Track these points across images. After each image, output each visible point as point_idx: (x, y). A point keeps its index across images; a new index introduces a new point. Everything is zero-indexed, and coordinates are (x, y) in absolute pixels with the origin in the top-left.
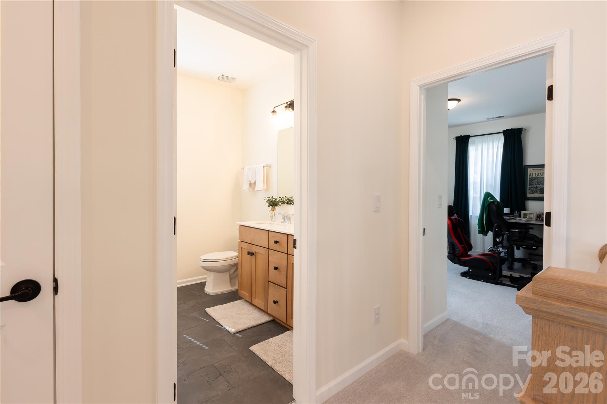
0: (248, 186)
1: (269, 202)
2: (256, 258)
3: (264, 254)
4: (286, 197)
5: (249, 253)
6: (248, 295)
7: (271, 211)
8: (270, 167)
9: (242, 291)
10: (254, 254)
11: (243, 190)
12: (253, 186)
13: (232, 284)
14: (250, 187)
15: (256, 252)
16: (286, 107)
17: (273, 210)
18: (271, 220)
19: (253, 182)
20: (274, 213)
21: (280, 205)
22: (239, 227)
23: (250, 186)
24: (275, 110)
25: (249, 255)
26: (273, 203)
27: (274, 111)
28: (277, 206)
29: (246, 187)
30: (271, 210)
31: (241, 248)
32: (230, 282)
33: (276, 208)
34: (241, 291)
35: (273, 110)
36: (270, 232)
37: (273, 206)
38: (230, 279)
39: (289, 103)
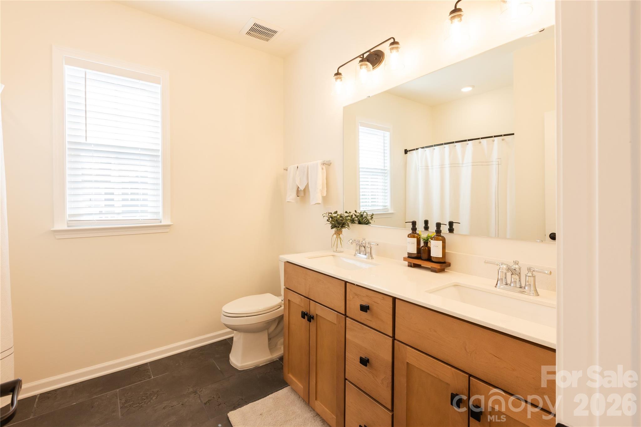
0: (294, 194)
1: (332, 221)
2: (317, 326)
3: (336, 324)
4: (356, 211)
5: (304, 315)
6: (302, 387)
7: (335, 236)
8: (329, 165)
9: (291, 376)
10: (313, 318)
11: (287, 201)
12: (302, 194)
13: (272, 347)
14: (298, 196)
15: (317, 314)
16: (361, 61)
17: (338, 233)
18: (335, 250)
19: (302, 188)
20: (340, 238)
21: (348, 226)
22: (285, 265)
23: (297, 194)
24: (339, 72)
25: (304, 318)
26: (339, 224)
27: (338, 74)
28: (344, 227)
29: (291, 196)
30: (335, 233)
31: (289, 300)
32: (269, 344)
33: (344, 230)
34: (288, 373)
35: (337, 72)
36: (347, 283)
37: (339, 227)
38: (269, 339)
39: (365, 56)
